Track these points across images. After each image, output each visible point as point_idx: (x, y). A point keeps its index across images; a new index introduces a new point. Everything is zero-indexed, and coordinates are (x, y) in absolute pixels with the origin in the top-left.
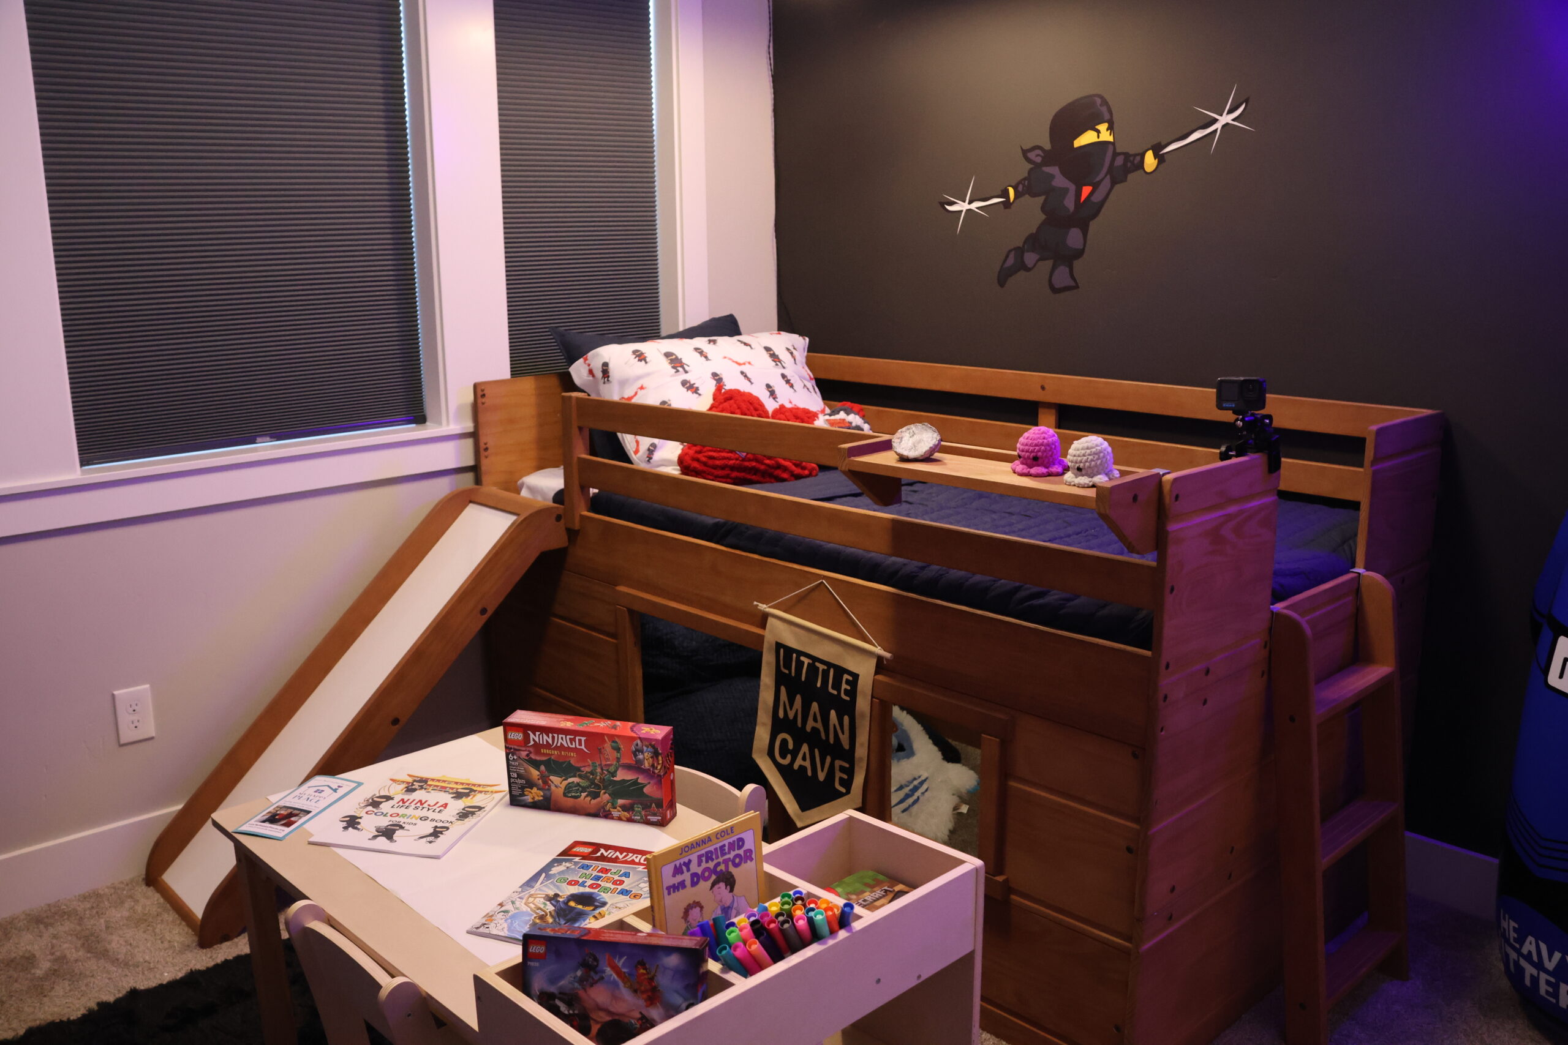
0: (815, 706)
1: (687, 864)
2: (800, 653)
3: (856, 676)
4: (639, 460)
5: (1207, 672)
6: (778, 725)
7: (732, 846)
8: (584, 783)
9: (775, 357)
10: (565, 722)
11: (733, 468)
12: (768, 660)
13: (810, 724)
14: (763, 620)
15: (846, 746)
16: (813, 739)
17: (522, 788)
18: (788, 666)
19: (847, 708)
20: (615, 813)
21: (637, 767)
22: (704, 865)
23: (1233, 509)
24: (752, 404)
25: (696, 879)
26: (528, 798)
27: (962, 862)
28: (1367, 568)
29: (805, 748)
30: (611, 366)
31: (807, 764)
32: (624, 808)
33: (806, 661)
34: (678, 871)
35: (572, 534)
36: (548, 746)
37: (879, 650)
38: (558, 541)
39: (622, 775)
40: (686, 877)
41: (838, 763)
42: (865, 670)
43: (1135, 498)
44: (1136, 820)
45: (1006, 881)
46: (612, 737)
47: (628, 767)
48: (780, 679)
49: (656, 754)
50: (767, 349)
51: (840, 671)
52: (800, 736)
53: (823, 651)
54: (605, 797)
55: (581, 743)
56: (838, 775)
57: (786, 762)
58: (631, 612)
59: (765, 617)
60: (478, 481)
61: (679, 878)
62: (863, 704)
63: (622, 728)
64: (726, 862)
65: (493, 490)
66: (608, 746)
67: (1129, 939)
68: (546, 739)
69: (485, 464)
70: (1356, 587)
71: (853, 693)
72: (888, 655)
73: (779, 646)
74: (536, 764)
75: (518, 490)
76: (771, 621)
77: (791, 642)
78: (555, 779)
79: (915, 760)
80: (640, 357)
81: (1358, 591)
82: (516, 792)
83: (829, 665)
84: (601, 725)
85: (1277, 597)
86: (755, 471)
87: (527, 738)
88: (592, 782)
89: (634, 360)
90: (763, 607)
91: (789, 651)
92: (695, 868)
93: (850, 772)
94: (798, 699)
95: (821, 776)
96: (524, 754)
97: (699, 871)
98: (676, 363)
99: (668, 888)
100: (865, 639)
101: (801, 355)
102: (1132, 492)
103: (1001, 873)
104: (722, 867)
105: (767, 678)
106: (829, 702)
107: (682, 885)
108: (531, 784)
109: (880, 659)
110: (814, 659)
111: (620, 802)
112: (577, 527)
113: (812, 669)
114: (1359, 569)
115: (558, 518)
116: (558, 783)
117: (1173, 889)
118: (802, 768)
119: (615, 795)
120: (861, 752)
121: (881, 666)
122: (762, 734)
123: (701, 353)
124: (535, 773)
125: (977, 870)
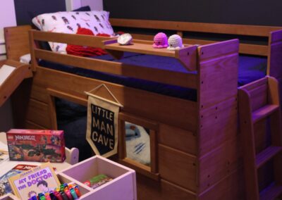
0: (103, 123)
1: (25, 179)
2: (98, 107)
3: (113, 113)
4: (54, 50)
5: (216, 108)
6: (93, 129)
7: (41, 173)
8: (35, 151)
9: (97, 18)
10: (28, 132)
11: (83, 52)
12: (89, 109)
13: (102, 128)
14: (87, 97)
15: (112, 134)
16: (103, 133)
17: (14, 154)
18: (95, 111)
19: (112, 123)
20: (46, 160)
21: (52, 144)
22: (32, 179)
23: (223, 57)
24: (90, 32)
25: (30, 184)
26: (16, 158)
27: (128, 171)
28: (270, 75)
29: (101, 136)
30: (45, 21)
31: (102, 141)
32: (49, 158)
33: (99, 109)
34: (21, 182)
35: (34, 73)
36: (22, 140)
37: (120, 105)
38: (29, 75)
39: (47, 147)
40: (25, 183)
41: (110, 140)
42: (116, 111)
43: (188, 54)
44: (195, 155)
45: (159, 175)
46: (43, 135)
47: (50, 144)
48: (93, 115)
49: (58, 140)
50: (95, 16)
51: (109, 112)
52: (100, 132)
53: (105, 106)
54: (42, 155)
55: (33, 138)
56: (111, 144)
57: (95, 140)
58: (52, 97)
59: (88, 96)
60: (7, 58)
61: (22, 184)
62: (116, 122)
63: (47, 132)
64: (41, 178)
65: (12, 60)
66: (42, 139)
67: (195, 192)
68: (21, 138)
69: (9, 52)
70: (267, 82)
71: (113, 118)
72: (122, 106)
73: (92, 105)
74: (18, 146)
75: (19, 60)
76: (89, 97)
77: (95, 103)
78: (25, 151)
79: (140, 138)
80: (54, 18)
81: (267, 83)
82: (12, 156)
83: (106, 110)
84: (40, 132)
85: (240, 84)
86: (89, 52)
87: (14, 138)
88: (37, 150)
89: (52, 19)
90: (87, 93)
91: (95, 106)
92: (28, 180)
93: (114, 142)
94: (98, 121)
95: (106, 144)
96: (14, 143)
97: (30, 181)
98: (65, 20)
99: (19, 188)
100: (116, 102)
101: (106, 18)
102: (187, 51)
103: (157, 172)
104: (40, 179)
105: (89, 115)
106: (107, 121)
107: (24, 186)
108: (17, 153)
109: (120, 107)
110: (102, 108)
111: (47, 156)
112: (35, 70)
113: (101, 111)
114: (268, 76)
115: (29, 68)
116: (26, 152)
117: (209, 176)
118: (101, 142)
119: (45, 154)
120: (116, 136)
121: (121, 110)
122: (89, 132)
123: (73, 17)
124: (18, 149)
125: (133, 174)
